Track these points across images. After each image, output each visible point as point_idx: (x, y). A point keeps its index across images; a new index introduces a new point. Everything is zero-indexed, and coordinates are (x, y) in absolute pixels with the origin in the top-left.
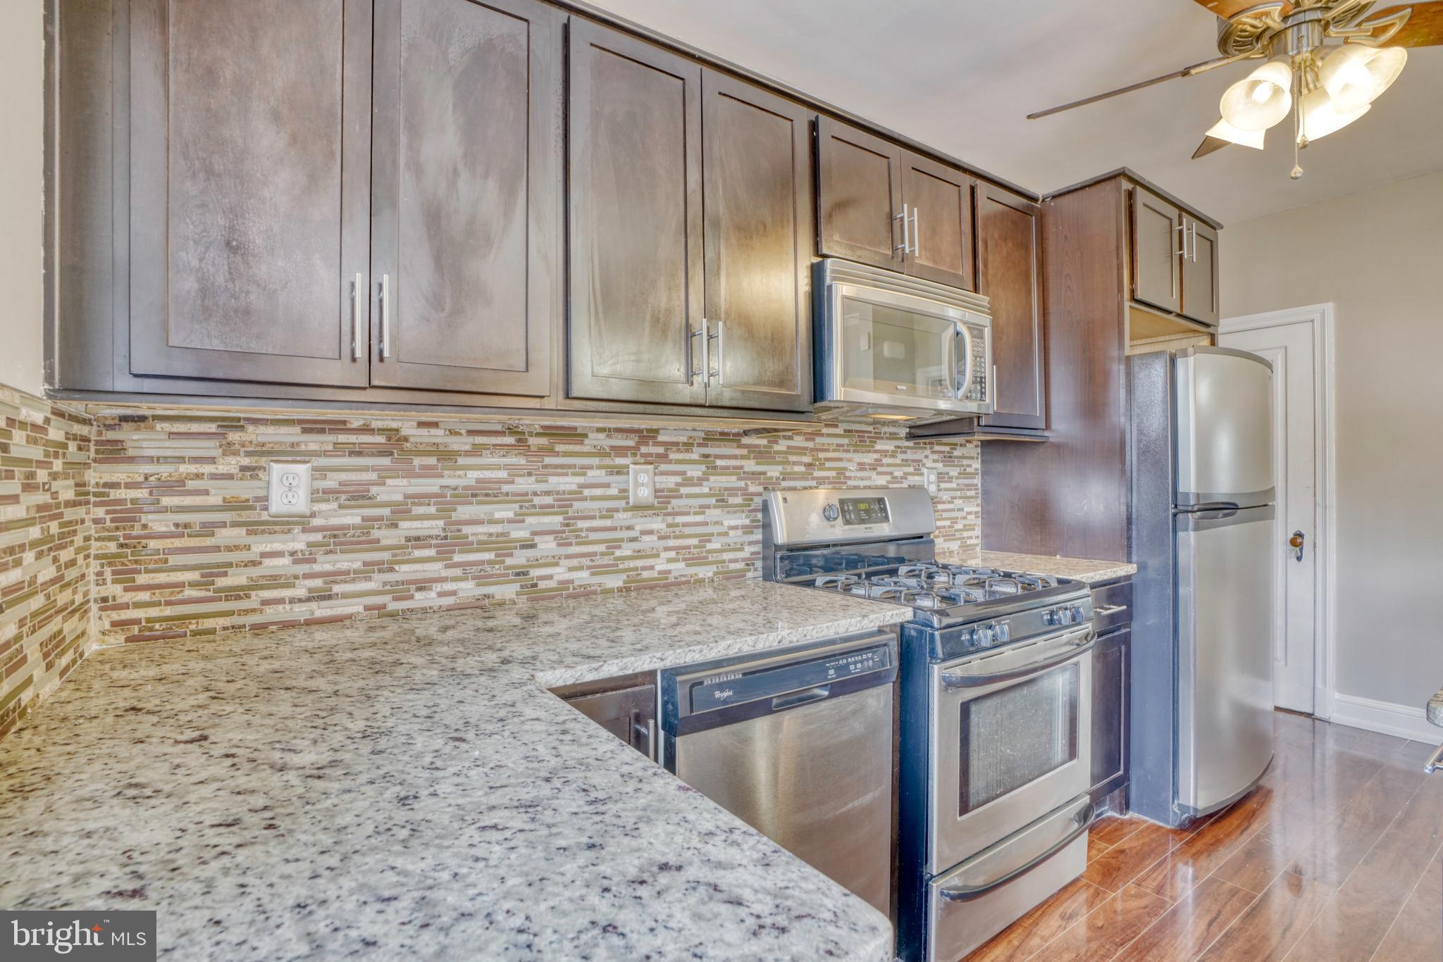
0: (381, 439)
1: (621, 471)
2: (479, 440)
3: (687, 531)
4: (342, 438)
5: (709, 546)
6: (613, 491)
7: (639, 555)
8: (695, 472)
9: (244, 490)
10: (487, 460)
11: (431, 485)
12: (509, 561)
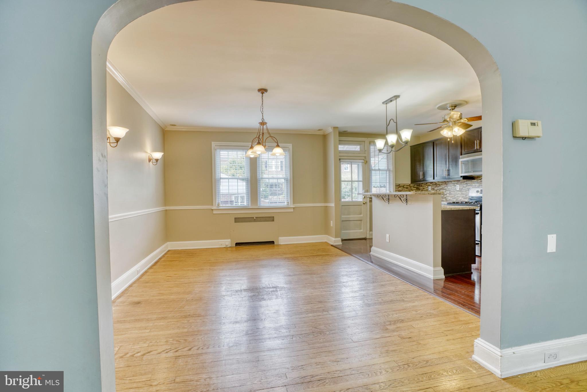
0: (435, 184)
1: (456, 186)
2: (442, 183)
3: (464, 194)
4: (433, 184)
5: (467, 196)
6: (455, 189)
7: (458, 197)
8: (465, 186)
9: (427, 189)
10: (443, 185)
11: (438, 188)
12: (445, 196)
